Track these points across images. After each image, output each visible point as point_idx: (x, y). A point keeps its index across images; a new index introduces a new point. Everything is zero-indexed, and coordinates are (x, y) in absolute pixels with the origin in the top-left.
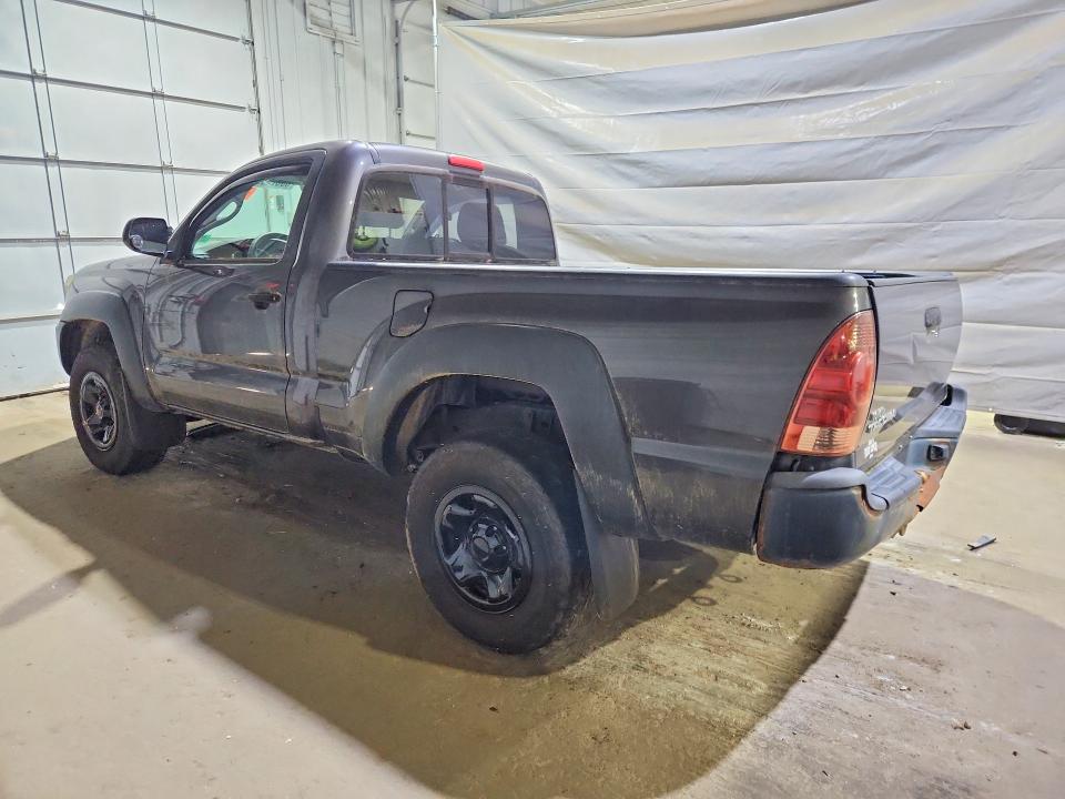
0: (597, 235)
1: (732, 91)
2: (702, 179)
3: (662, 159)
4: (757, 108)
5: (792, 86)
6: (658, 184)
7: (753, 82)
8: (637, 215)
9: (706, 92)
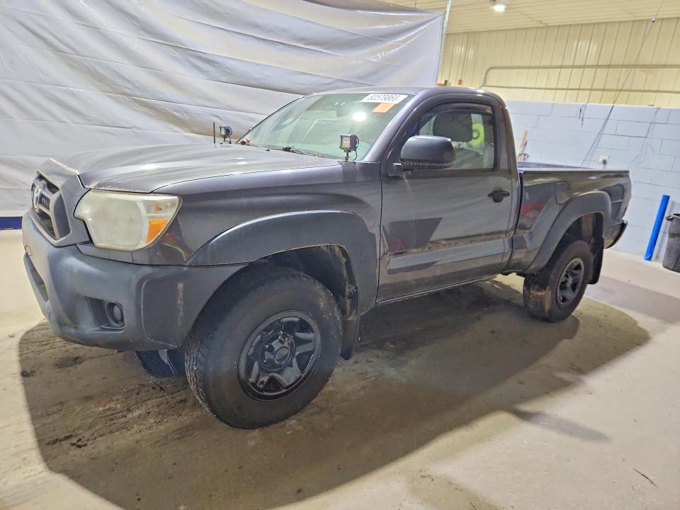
0: (176, 111)
1: (272, 31)
2: (255, 83)
3: (230, 63)
4: (282, 46)
5: (301, 40)
6: (224, 80)
7: (284, 30)
8: (209, 99)
9: (257, 26)
